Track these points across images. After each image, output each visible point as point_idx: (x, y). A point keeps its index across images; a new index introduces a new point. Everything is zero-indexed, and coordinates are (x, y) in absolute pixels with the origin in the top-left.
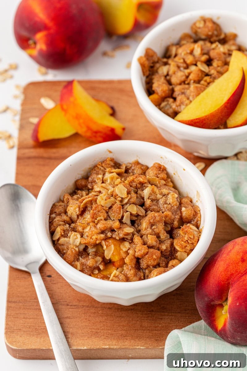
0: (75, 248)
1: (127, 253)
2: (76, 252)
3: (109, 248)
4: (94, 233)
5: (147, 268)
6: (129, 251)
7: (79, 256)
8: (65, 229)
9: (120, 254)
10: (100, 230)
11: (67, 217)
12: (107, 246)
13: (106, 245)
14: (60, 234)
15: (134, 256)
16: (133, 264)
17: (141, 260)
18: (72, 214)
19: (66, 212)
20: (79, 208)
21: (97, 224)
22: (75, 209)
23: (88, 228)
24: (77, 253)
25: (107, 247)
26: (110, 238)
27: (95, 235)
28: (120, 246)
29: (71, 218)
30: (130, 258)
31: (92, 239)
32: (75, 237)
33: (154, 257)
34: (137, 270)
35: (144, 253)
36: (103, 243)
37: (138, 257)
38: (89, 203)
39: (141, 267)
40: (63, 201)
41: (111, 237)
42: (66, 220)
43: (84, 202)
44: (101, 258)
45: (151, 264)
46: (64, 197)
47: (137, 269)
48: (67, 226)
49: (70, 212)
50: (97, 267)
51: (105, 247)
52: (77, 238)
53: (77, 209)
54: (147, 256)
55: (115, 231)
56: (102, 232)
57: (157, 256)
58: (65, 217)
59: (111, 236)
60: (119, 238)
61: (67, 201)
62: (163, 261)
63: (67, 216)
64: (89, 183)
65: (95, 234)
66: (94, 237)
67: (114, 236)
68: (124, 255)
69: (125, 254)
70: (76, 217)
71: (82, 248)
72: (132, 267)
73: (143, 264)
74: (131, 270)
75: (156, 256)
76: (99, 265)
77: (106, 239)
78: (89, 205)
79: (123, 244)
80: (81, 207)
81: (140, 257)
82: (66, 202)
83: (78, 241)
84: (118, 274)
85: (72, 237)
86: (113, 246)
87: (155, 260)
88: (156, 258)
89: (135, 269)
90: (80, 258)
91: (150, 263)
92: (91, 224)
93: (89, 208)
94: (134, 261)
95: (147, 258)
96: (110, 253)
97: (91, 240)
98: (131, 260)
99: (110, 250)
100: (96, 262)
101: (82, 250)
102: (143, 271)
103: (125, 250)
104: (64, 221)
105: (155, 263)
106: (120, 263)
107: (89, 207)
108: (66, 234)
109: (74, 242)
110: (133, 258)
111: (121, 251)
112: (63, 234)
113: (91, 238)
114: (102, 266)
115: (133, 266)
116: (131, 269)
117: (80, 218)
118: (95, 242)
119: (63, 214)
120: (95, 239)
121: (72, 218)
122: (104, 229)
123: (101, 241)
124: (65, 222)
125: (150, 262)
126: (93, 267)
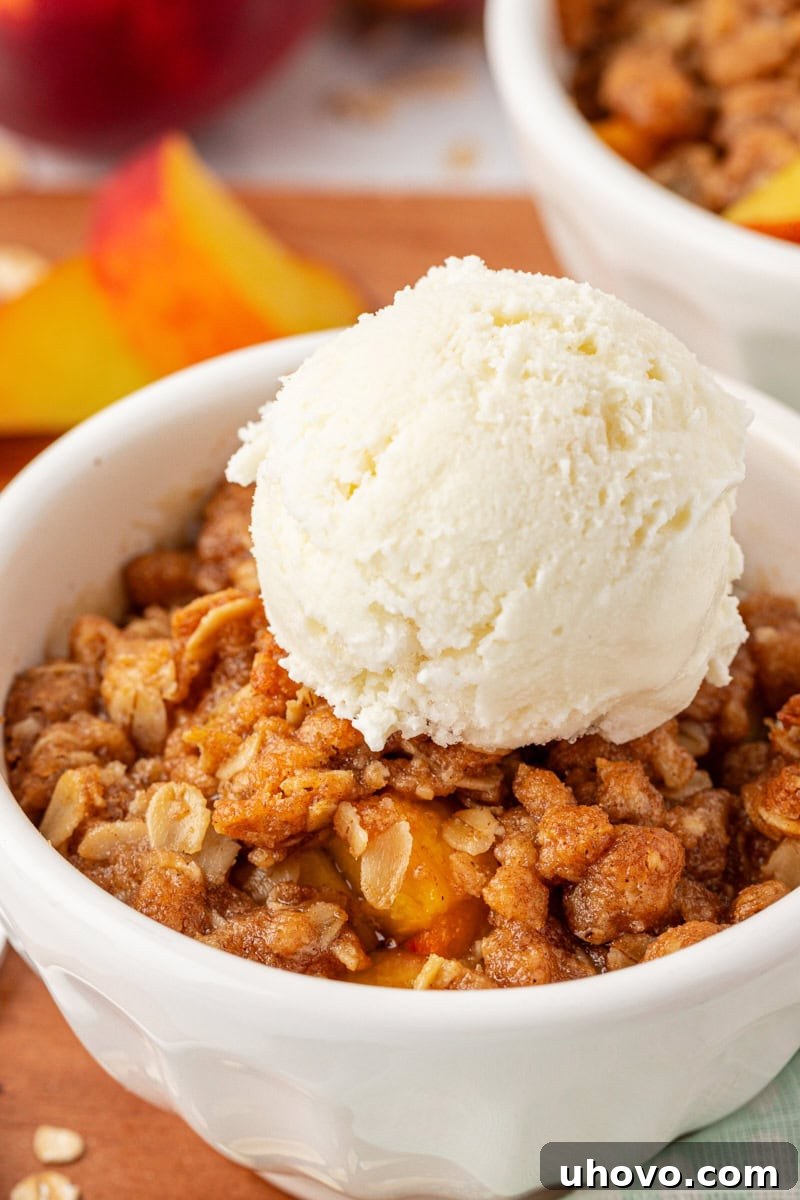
0: (180, 864)
1: (489, 862)
2: (192, 885)
3: (381, 841)
4: (289, 762)
5: (617, 938)
6: (498, 853)
7: (207, 905)
8: (108, 781)
9: (445, 873)
10: (324, 749)
11: (108, 727)
12: (374, 832)
13: (363, 824)
14: (86, 804)
15: (533, 870)
16: (532, 914)
17: (578, 890)
18: (141, 703)
19: (96, 705)
20: (178, 665)
21: (298, 725)
22: (154, 670)
23: (250, 747)
24: (197, 892)
25: (371, 837)
26: (379, 793)
27: (298, 773)
28: (440, 838)
29: (129, 730)
30: (514, 880)
31: (284, 796)
32: (176, 807)
33: (654, 860)
34: (559, 953)
35: (591, 845)
36: (349, 813)
37: (557, 877)
38: (236, 632)
39: (581, 934)
40: (73, 656)
41: (387, 790)
42: (107, 744)
43: (207, 622)
44: (336, 908)
45: (641, 908)
46: (75, 633)
47: (557, 946)
48: (117, 769)
49: (126, 691)
50: (320, 960)
51: (360, 837)
52: (187, 812)
53: (168, 671)
54: (612, 857)
55: (409, 757)
56: (335, 760)
57: (667, 854)
58: (95, 728)
59: (386, 779)
60: (436, 790)
61: (94, 650)
62: (698, 899)
63: (109, 719)
64: (202, 563)
65: (298, 767)
66: (295, 784)
67: (401, 783)
68: (470, 878)
69: (480, 871)
70: (160, 717)
71: (219, 864)
72: (530, 931)
73: (591, 911)
74: (524, 948)
75: (662, 857)
76: (330, 945)
77: (363, 797)
78: (231, 647)
79: (457, 820)
80: (188, 656)
81: (568, 873)
82: (87, 655)
83: (192, 830)
84: (455, 974)
85: (158, 809)
86: (404, 827)
87: (657, 878)
88: (662, 866)
89: (548, 946)
90: (218, 921)
91: (630, 898)
92: (264, 723)
93: (232, 666)
94: (539, 900)
95: (614, 869)
96: (392, 873)
97: (280, 801)
98: (521, 893)
99: (393, 855)
100: (316, 931)
101: (222, 879)
102: (591, 960)
103: (473, 847)
104: (95, 749)
105: (658, 898)
106: (451, 930)
107: (233, 656)
108: (119, 805)
109: (171, 836)
110: (529, 878)
111: (453, 857)
112: (99, 801)
113: (277, 790)
114: (353, 951)
115: (538, 926)
116: (526, 941)
117: (183, 720)
118: (298, 810)
119: (80, 717)
120: (302, 792)
121: (136, 732)
122: (343, 746)
123: (333, 806)
124: (103, 754)
125: (636, 891)
126: (297, 958)
